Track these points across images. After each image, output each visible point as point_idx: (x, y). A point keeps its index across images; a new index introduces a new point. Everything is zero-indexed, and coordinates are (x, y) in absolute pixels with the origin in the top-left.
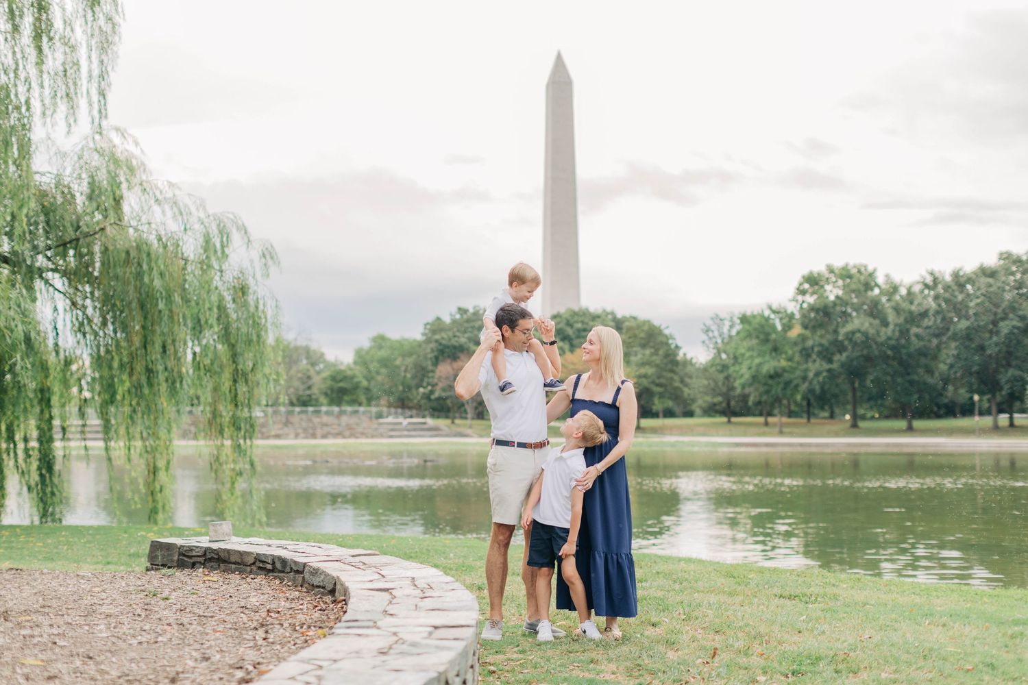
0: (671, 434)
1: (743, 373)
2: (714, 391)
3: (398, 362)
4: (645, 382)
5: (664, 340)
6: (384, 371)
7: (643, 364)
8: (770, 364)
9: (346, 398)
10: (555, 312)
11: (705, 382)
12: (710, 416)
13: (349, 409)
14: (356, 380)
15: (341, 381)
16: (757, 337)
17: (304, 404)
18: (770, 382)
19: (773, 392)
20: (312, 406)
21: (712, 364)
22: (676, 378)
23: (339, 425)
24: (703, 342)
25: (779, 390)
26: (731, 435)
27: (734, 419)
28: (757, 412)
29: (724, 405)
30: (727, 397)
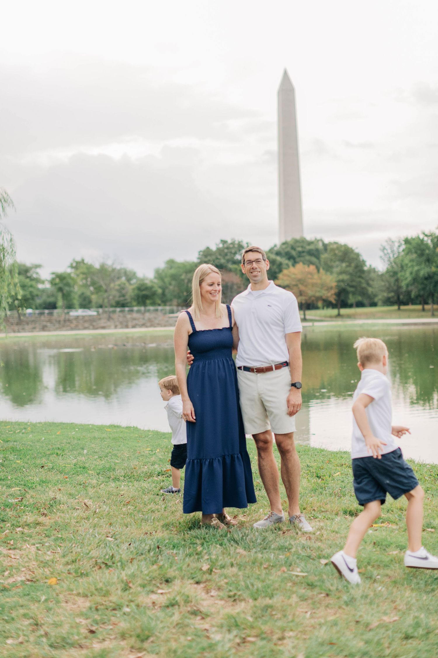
0: (360, 319)
1: (406, 277)
2: (389, 290)
3: (183, 277)
4: (342, 285)
5: (355, 257)
6: (173, 283)
7: (341, 273)
8: (424, 271)
9: (148, 302)
10: (283, 240)
11: (383, 284)
12: (388, 305)
13: (152, 308)
14: (154, 289)
15: (144, 290)
16: (416, 252)
17: (123, 305)
18: (425, 282)
19: (428, 288)
20: (128, 307)
21: (388, 272)
22: (363, 281)
23: (143, 319)
24: (381, 257)
25: (432, 287)
26: (400, 318)
27: (402, 307)
28: (418, 302)
29: (396, 298)
30: (398, 293)
